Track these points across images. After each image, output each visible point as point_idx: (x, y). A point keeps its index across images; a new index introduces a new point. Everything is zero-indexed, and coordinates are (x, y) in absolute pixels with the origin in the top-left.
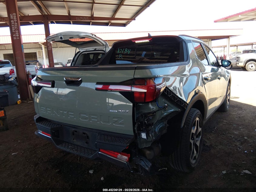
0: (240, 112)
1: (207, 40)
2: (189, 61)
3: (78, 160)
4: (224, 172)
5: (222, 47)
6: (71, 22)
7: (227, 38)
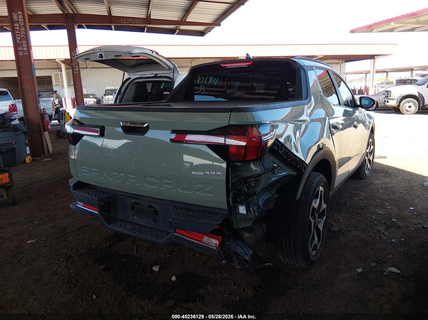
0: (387, 180)
1: (339, 62)
2: (310, 100)
3: (134, 250)
4: (360, 270)
5: (362, 73)
6: (113, 27)
7: (371, 59)
